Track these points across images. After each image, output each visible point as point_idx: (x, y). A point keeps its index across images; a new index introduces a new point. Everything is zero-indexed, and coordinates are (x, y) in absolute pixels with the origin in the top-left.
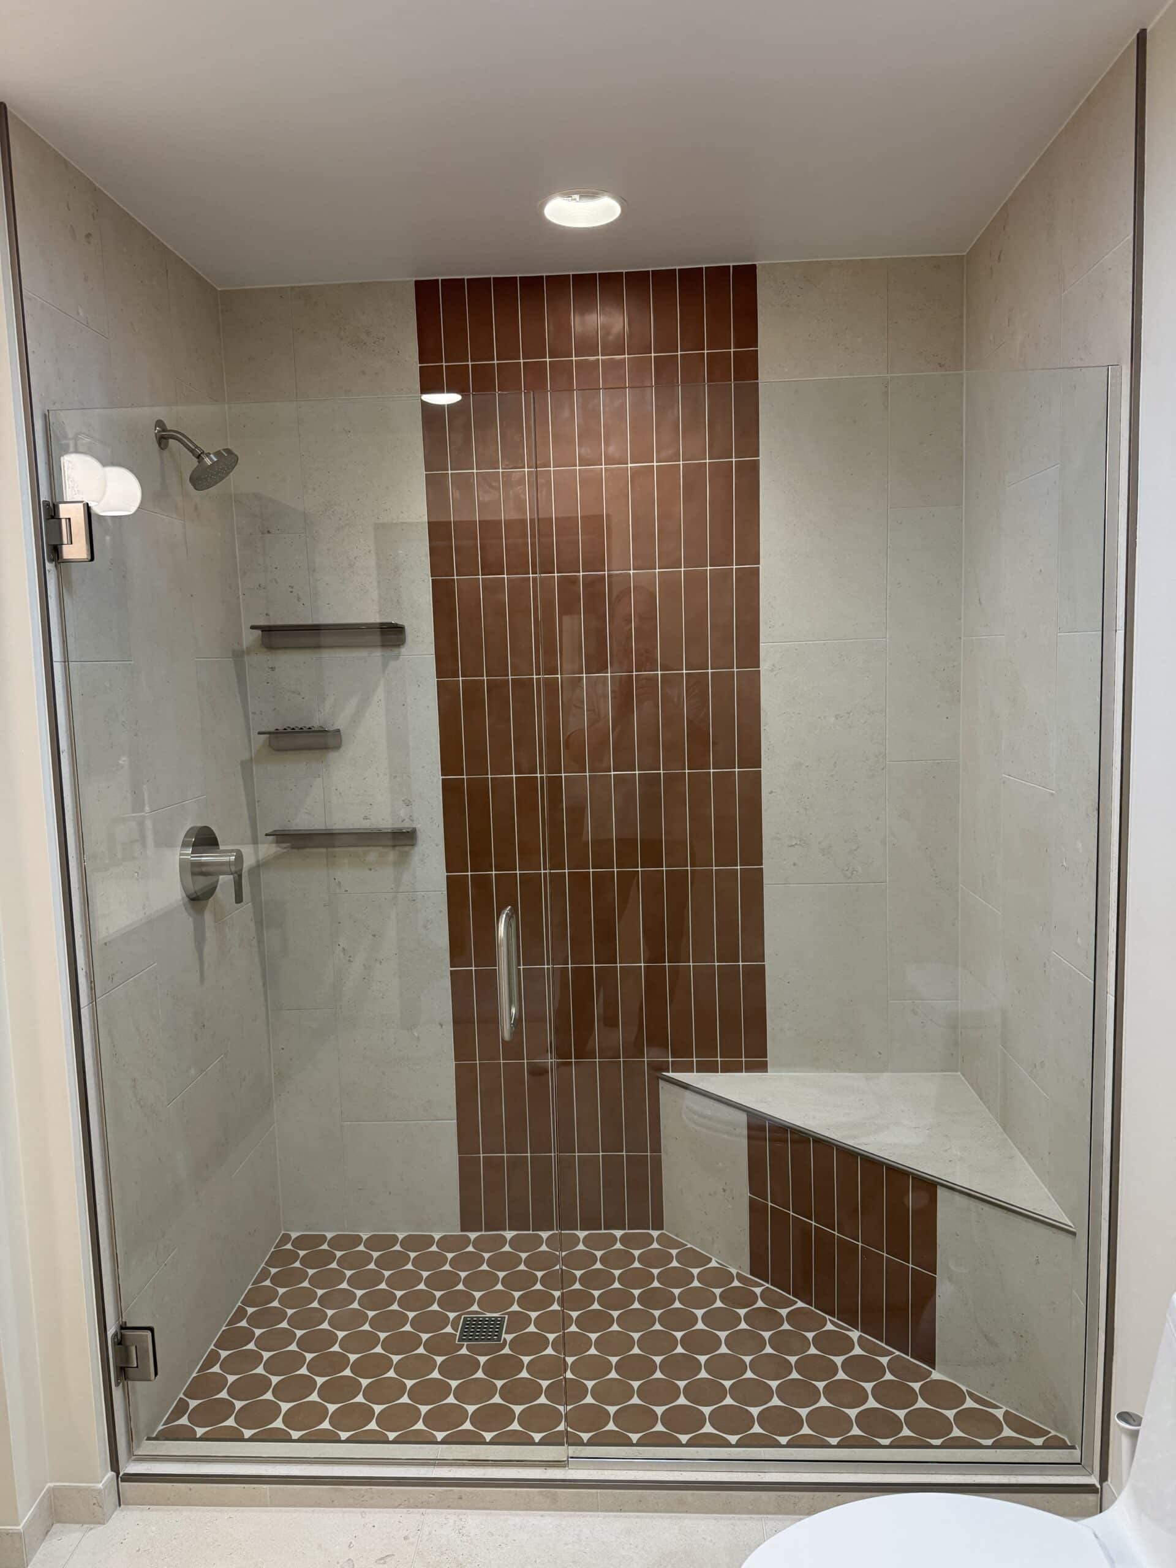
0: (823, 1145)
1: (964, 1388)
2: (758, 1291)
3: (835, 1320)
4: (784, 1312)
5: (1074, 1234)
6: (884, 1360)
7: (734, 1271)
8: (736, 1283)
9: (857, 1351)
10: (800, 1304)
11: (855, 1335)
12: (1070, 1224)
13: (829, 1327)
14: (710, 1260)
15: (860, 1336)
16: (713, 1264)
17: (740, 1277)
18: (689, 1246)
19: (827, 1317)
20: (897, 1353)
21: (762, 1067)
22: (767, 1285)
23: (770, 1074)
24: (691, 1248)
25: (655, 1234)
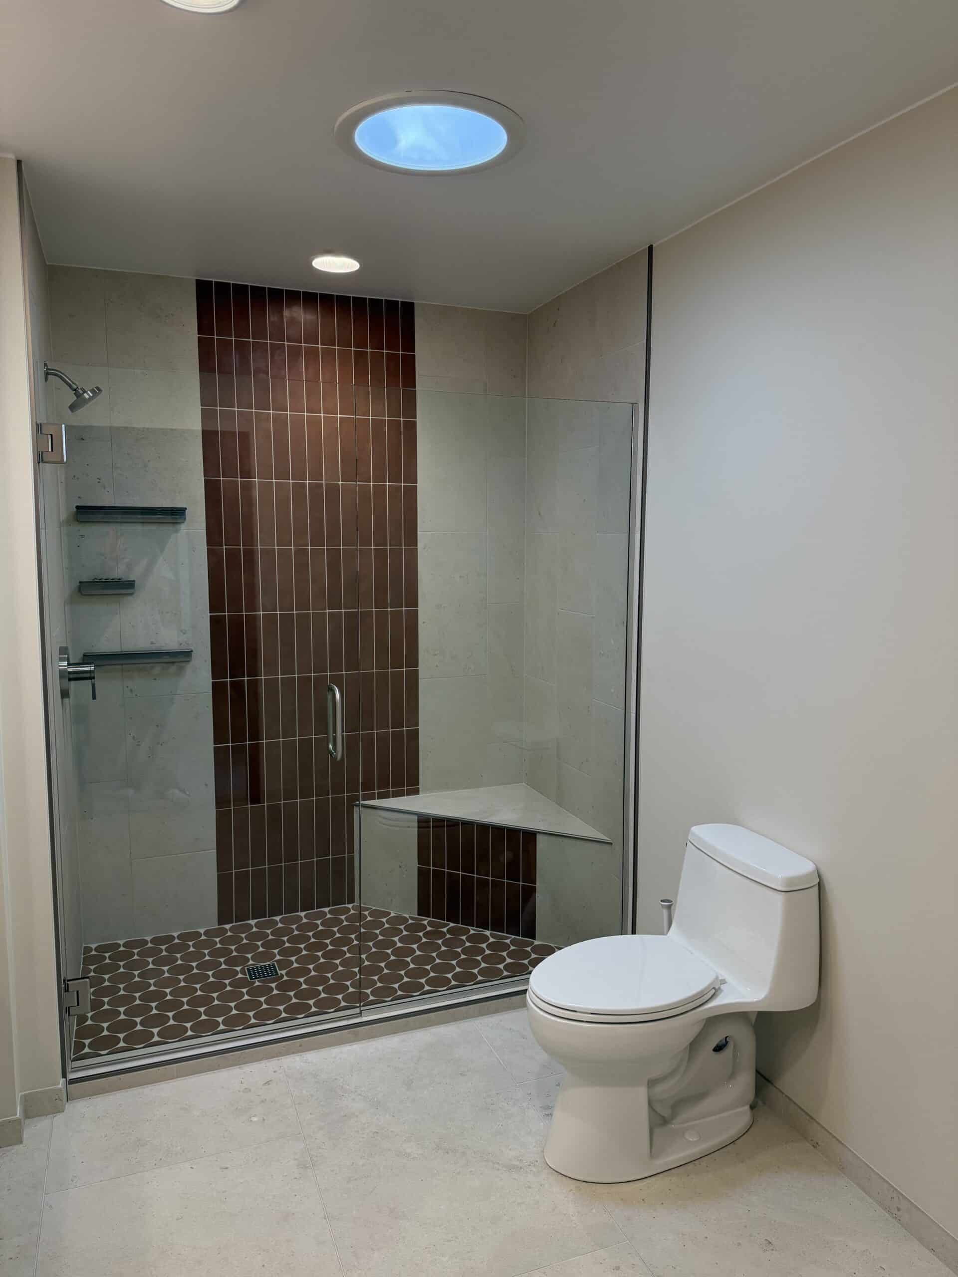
0: (467, 825)
1: (553, 945)
2: (425, 923)
3: (475, 928)
4: (445, 930)
5: (611, 844)
6: (508, 941)
7: (407, 916)
8: (410, 921)
9: (492, 940)
10: (452, 925)
11: (488, 933)
12: (608, 839)
13: (472, 932)
14: (390, 914)
15: (491, 933)
16: (392, 915)
17: (412, 918)
18: (374, 908)
19: (469, 927)
20: (513, 937)
21: (416, 792)
22: (429, 919)
23: (421, 795)
24: (375, 909)
25: (350, 906)
